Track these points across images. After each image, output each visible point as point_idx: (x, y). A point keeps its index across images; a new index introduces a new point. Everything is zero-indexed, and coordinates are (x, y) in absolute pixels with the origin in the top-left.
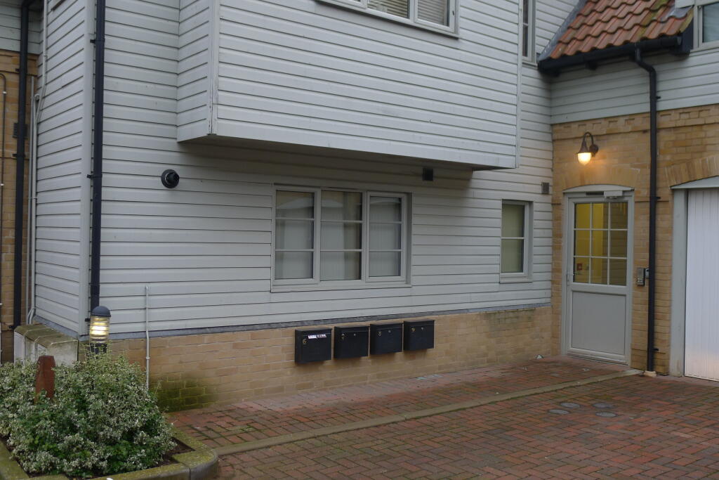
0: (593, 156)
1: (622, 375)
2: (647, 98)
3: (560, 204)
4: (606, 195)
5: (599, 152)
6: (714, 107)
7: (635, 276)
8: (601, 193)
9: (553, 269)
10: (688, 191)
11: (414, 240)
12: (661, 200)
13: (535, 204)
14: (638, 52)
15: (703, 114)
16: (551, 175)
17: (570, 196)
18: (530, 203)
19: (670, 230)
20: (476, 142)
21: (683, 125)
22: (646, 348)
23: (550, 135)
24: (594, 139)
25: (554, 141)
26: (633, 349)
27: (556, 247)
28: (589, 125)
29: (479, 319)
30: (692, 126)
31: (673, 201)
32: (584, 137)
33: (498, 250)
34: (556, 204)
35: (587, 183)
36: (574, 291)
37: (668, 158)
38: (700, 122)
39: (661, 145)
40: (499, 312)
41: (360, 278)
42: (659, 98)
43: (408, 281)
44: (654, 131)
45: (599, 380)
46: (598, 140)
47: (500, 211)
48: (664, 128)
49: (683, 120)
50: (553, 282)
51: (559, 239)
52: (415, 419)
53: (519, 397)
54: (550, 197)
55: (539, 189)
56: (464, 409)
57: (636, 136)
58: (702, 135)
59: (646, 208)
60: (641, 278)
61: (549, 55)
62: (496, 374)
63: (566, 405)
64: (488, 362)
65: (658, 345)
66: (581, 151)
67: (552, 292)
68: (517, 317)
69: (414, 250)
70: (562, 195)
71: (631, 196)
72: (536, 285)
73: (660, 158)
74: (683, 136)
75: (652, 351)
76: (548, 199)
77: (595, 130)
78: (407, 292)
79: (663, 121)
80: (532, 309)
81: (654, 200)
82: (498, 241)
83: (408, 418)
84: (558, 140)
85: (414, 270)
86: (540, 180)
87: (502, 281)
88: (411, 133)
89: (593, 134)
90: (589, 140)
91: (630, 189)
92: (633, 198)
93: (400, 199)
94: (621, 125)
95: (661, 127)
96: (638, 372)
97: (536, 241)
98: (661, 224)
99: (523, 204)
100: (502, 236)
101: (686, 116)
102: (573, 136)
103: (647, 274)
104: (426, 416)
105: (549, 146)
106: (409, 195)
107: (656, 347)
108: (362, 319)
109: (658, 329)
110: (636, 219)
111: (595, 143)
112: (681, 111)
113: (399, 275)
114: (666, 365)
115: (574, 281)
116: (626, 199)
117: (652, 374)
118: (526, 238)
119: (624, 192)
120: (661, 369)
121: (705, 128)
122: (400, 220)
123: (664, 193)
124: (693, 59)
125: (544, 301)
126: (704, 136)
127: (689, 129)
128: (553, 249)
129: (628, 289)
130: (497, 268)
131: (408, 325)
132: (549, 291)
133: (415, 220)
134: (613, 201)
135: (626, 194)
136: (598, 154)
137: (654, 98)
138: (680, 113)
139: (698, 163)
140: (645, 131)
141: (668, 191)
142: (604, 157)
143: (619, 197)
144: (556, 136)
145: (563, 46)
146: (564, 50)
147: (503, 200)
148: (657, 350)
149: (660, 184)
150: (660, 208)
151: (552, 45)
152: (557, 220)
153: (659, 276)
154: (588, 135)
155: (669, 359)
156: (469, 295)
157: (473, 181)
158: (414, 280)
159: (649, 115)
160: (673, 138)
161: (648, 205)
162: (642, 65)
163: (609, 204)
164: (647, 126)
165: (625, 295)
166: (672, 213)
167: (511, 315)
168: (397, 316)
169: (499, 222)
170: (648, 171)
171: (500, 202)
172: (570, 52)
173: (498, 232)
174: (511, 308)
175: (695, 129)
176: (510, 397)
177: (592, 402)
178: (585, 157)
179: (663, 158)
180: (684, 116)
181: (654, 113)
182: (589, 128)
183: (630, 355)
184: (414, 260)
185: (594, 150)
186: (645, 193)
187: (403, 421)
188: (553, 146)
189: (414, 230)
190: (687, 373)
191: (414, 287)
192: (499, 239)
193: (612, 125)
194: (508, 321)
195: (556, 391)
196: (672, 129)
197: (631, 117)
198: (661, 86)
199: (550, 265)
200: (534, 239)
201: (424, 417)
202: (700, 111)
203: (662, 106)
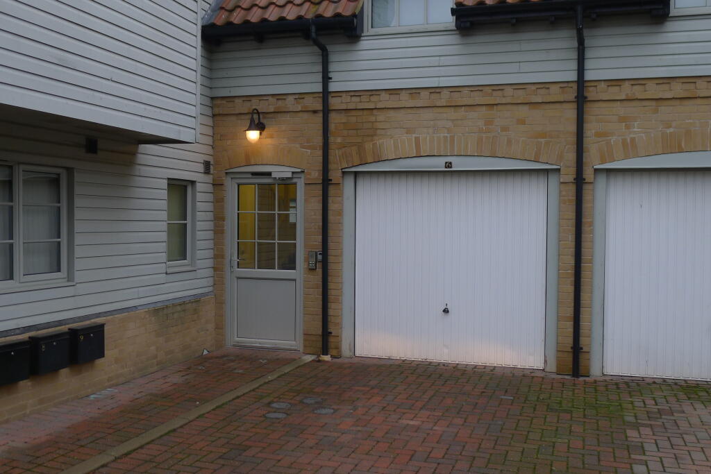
0: (261, 134)
1: (302, 363)
2: (319, 77)
3: (222, 185)
4: (273, 176)
5: (265, 130)
6: (384, 93)
7: (307, 260)
8: (269, 174)
9: (215, 255)
10: (356, 174)
11: (78, 226)
12: (333, 182)
13: (198, 184)
14: (313, 29)
15: (373, 99)
16: (211, 153)
17: (233, 176)
18: (193, 183)
19: (340, 213)
20: (159, 110)
21: (354, 108)
22: (320, 332)
23: (211, 109)
24: (261, 116)
25: (214, 116)
26: (305, 334)
27: (218, 231)
28: (254, 101)
29: (147, 316)
30: (363, 109)
31: (343, 184)
32: (252, 113)
33: (164, 236)
34: (217, 185)
35: (253, 162)
36: (238, 278)
37: (339, 140)
38: (372, 106)
39: (332, 127)
40: (167, 307)
41: (11, 278)
42: (331, 78)
43: (70, 278)
44: (326, 111)
45: (286, 372)
46: (264, 118)
47: (166, 192)
48: (334, 110)
49: (353, 103)
50: (215, 269)
51: (221, 223)
52: (126, 455)
53: (223, 404)
54: (211, 176)
55: (201, 168)
56: (174, 430)
57: (306, 116)
58: (373, 119)
59: (318, 191)
60: (312, 261)
61: (212, 21)
62: (177, 379)
63: (275, 405)
64: (157, 365)
65: (332, 329)
66: (250, 129)
67: (214, 280)
68: (184, 311)
69: (78, 239)
70: (224, 174)
71: (300, 178)
72: (201, 273)
73: (331, 139)
74: (354, 119)
75: (326, 334)
76: (209, 178)
77: (262, 107)
78: (70, 291)
79: (335, 103)
80: (197, 300)
81: (326, 182)
82: (164, 226)
83: (117, 456)
84: (219, 115)
85: (78, 264)
86: (202, 158)
87: (170, 271)
88: (91, 92)
89: (260, 111)
90: (256, 116)
91: (299, 170)
92: (302, 179)
93: (59, 175)
94: (290, 103)
95: (331, 108)
96: (313, 357)
97: (200, 225)
98: (332, 206)
99: (184, 183)
100: (168, 220)
101: (357, 99)
102: (237, 112)
103: (320, 257)
104: (137, 449)
105: (209, 121)
106: (70, 171)
107: (329, 331)
108: (18, 331)
109: (331, 312)
110: (306, 201)
111: (262, 120)
112: (352, 94)
113: (59, 270)
114: (338, 348)
115: (238, 268)
116: (294, 180)
117: (327, 358)
118: (189, 222)
119: (293, 173)
120: (334, 352)
121: (375, 112)
122: (59, 202)
123: (335, 175)
124: (364, 44)
125: (206, 290)
126: (374, 120)
127: (360, 113)
128: (215, 233)
129: (299, 273)
130: (163, 257)
131: (73, 332)
132: (212, 279)
133: (78, 202)
134: (280, 182)
135: (295, 176)
136: (264, 133)
137: (326, 79)
138: (351, 96)
139: (368, 146)
140: (315, 112)
141: (340, 173)
142: (271, 137)
143: (288, 178)
144: (217, 111)
145: (227, 13)
146: (228, 17)
147: (169, 179)
148: (331, 333)
149: (331, 166)
150: (332, 191)
151: (213, 11)
152: (219, 202)
153: (331, 259)
154: (255, 111)
155: (341, 341)
156: (136, 290)
157: (140, 156)
158: (78, 276)
159: (321, 95)
160: (344, 121)
161: (320, 187)
162: (316, 43)
163: (277, 185)
164: (319, 106)
165: (295, 280)
166: (341, 195)
167: (179, 308)
168: (60, 323)
169: (164, 204)
170: (320, 153)
171: (166, 181)
172: (236, 20)
173: (164, 215)
174: (178, 301)
175: (365, 112)
176: (214, 406)
177: (298, 398)
178: (253, 135)
179: (335, 140)
180: (354, 99)
181: (326, 94)
182: (255, 104)
183: (302, 341)
184: (78, 252)
185: (260, 127)
186: (316, 175)
187: (114, 461)
188: (213, 122)
189: (78, 214)
190: (357, 354)
191: (78, 285)
192: (165, 223)
193: (280, 103)
194: (176, 316)
195: (253, 390)
196: (343, 111)
197: (301, 96)
198: (332, 67)
199: (212, 251)
200: (198, 223)
201: (135, 450)
202: (371, 95)
203: (333, 87)
